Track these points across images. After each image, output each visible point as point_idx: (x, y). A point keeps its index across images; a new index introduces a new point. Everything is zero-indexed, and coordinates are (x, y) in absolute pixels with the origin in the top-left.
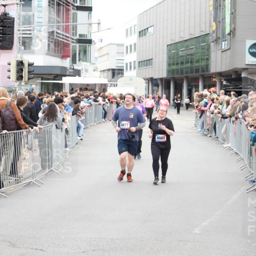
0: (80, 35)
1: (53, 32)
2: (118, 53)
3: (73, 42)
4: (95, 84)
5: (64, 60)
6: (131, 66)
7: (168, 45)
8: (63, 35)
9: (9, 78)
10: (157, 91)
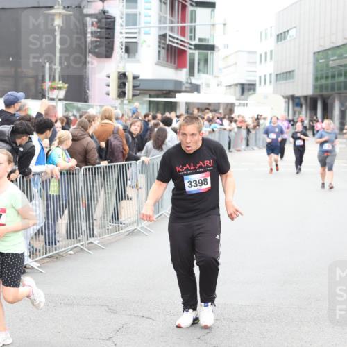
0: (200, 40)
1: (164, 36)
2: (249, 63)
3: (190, 49)
4: (219, 104)
5: (179, 72)
6: (265, 80)
7: (314, 53)
8: (178, 39)
9: (108, 94)
10: (300, 113)
